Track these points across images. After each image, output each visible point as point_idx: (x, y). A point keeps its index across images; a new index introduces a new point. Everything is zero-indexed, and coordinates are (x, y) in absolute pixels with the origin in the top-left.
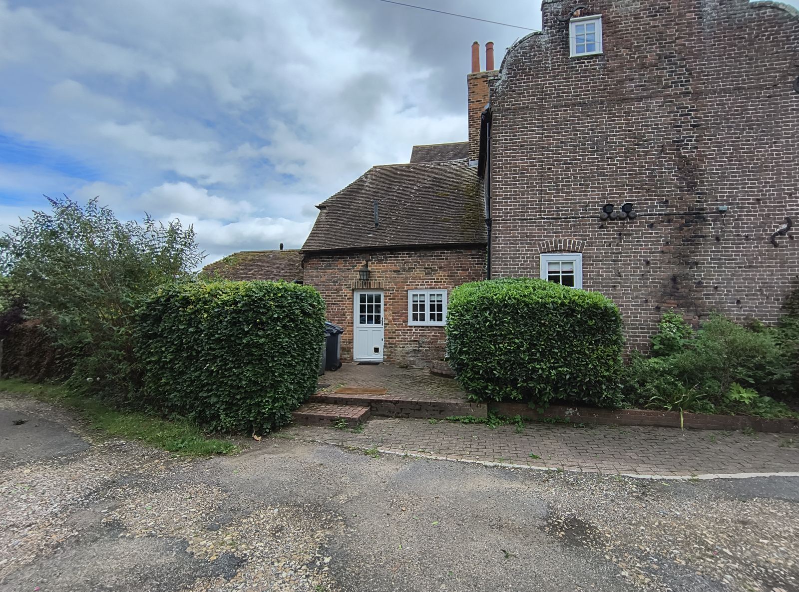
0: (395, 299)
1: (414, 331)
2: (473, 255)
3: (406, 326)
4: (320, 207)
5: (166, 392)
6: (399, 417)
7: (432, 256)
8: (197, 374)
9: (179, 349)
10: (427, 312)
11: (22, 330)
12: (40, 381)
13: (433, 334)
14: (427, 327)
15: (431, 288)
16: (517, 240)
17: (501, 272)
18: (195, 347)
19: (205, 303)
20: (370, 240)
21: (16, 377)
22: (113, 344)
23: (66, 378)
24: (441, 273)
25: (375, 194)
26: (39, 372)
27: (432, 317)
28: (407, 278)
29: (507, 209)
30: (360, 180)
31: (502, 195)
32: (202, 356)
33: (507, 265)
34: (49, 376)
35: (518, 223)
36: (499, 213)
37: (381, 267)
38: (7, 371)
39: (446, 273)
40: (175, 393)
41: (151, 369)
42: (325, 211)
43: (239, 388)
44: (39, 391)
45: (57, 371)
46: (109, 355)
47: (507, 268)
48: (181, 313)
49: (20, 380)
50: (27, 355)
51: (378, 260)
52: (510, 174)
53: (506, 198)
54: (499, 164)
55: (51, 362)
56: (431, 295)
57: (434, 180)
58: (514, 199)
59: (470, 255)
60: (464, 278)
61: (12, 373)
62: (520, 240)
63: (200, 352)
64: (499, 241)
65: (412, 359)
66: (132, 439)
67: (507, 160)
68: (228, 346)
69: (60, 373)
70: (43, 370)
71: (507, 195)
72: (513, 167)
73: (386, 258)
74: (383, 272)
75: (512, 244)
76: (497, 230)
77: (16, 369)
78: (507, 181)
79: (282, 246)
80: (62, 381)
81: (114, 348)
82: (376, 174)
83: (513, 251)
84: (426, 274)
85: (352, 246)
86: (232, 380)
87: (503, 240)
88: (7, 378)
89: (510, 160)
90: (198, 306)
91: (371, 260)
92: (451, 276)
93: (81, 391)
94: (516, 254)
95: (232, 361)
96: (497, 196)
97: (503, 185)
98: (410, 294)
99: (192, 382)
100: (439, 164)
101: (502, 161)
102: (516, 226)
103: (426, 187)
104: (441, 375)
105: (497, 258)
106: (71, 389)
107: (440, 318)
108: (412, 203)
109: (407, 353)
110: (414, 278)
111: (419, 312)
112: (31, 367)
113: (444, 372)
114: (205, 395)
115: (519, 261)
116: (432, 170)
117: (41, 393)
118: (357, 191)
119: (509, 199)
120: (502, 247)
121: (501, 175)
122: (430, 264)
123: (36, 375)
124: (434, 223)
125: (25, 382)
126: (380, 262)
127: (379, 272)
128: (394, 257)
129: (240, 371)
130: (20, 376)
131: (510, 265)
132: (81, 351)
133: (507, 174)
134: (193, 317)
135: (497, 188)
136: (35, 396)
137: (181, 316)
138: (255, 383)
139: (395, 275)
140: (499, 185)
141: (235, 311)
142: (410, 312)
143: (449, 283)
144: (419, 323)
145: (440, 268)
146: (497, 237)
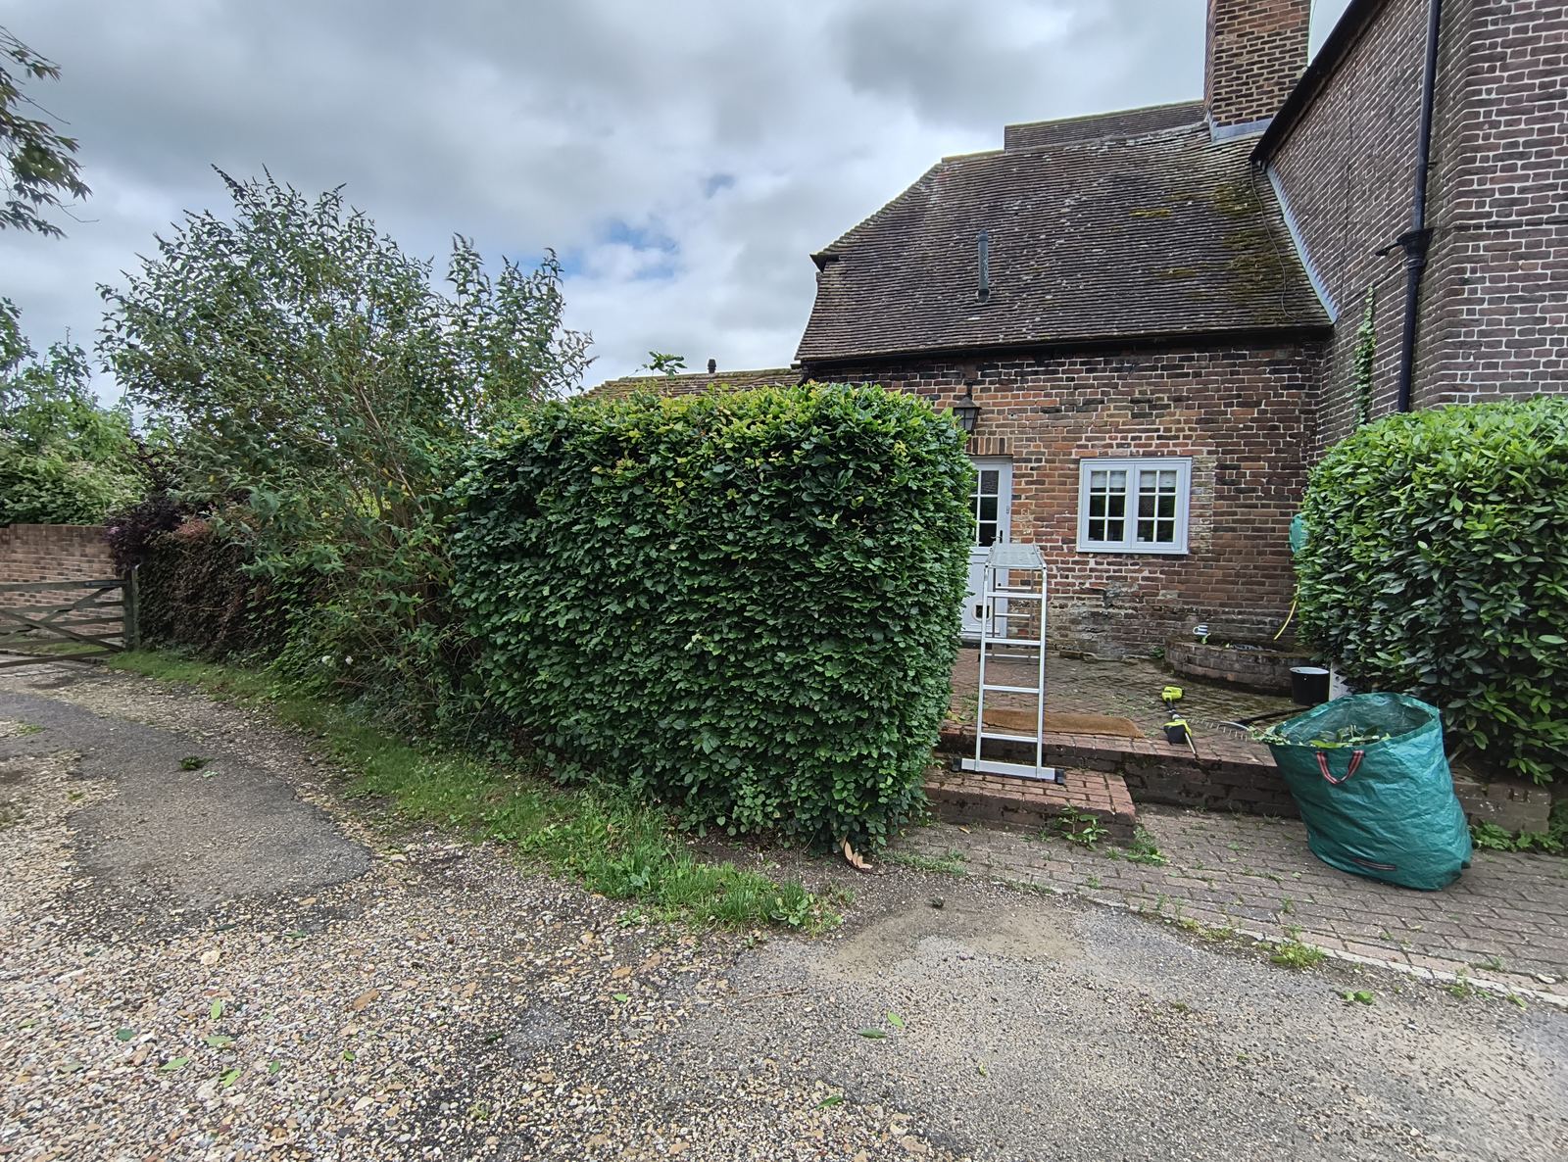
0: (1043, 483)
1: (1092, 564)
2: (1279, 362)
3: (1072, 552)
4: (821, 261)
5: (550, 708)
6: (1218, 810)
7: (1155, 368)
8: (654, 662)
9: (593, 592)
10: (1131, 518)
11: (174, 544)
12: (219, 658)
13: (1146, 574)
14: (1131, 556)
15: (1146, 455)
16: (1539, 288)
17: (1472, 388)
18: (648, 584)
19: (676, 448)
20: (975, 330)
21: (170, 647)
22: (390, 575)
23: (273, 654)
24: (1179, 414)
25: (961, 223)
26: (214, 637)
27: (1145, 531)
28: (1079, 429)
29: (1511, 190)
30: (913, 192)
31: (1496, 147)
32: (670, 610)
33: (1495, 366)
34: (238, 648)
35: (1547, 232)
36: (1482, 204)
37: (1007, 399)
38: (150, 633)
39: (1194, 414)
40: (582, 714)
41: (507, 644)
42: (834, 269)
43: (789, 710)
44: (218, 681)
45: (252, 637)
46: (383, 605)
47: (1494, 377)
48: (597, 482)
49: (176, 653)
50: (188, 600)
51: (1000, 382)
52: (1532, 76)
53: (1511, 156)
54: (1494, 46)
55: (239, 619)
56: (1143, 473)
57: (1116, 180)
58: (1538, 155)
59: (1268, 364)
60: (1246, 428)
61: (161, 638)
62: (1550, 287)
63: (661, 598)
64: (1474, 291)
65: (1086, 636)
66: (477, 841)
67: (1525, 30)
68: (760, 583)
69: (257, 642)
70: (222, 634)
71: (1516, 145)
72: (1545, 50)
73: (1023, 375)
74: (1012, 412)
75: (1521, 299)
76: (1469, 259)
77: (168, 629)
78: (1519, 100)
79: (712, 365)
80: (263, 660)
81: (395, 588)
82: (953, 177)
83: (1520, 322)
84: (1134, 416)
85: (931, 345)
86: (770, 685)
87: (1485, 291)
88: (152, 649)
89: (1536, 29)
90: (654, 459)
91: (982, 382)
92: (1207, 421)
93: (310, 684)
94: (1532, 332)
95: (774, 630)
96: (1478, 149)
97: (1500, 113)
98: (1086, 469)
99: (638, 684)
100: (1122, 142)
101: (1505, 33)
102: (1538, 244)
103: (1100, 200)
104: (1221, 683)
105: (1462, 345)
106: (285, 680)
107: (1166, 533)
108: (1070, 237)
109: (1074, 622)
110: (1100, 428)
111: (1106, 518)
112: (198, 626)
113: (1231, 677)
114: (680, 724)
115: (1538, 354)
116: (1106, 159)
117: (223, 685)
118: (911, 218)
119: (1522, 156)
120: (1482, 312)
121: (1500, 80)
122: (1148, 389)
123: (209, 645)
124: (1148, 283)
125: (187, 658)
126: (1005, 385)
127: (1000, 412)
128: (1046, 373)
129: (800, 659)
130: (178, 644)
131: (1505, 365)
132: (300, 593)
133: (1521, 77)
134: (638, 491)
135: (1479, 126)
136: (211, 692)
137: (598, 490)
138: (849, 699)
139: (1045, 419)
140: (1488, 114)
141: (782, 473)
142: (1084, 518)
143: (1201, 441)
144: (1106, 545)
145: (1178, 400)
146: (1466, 282)
